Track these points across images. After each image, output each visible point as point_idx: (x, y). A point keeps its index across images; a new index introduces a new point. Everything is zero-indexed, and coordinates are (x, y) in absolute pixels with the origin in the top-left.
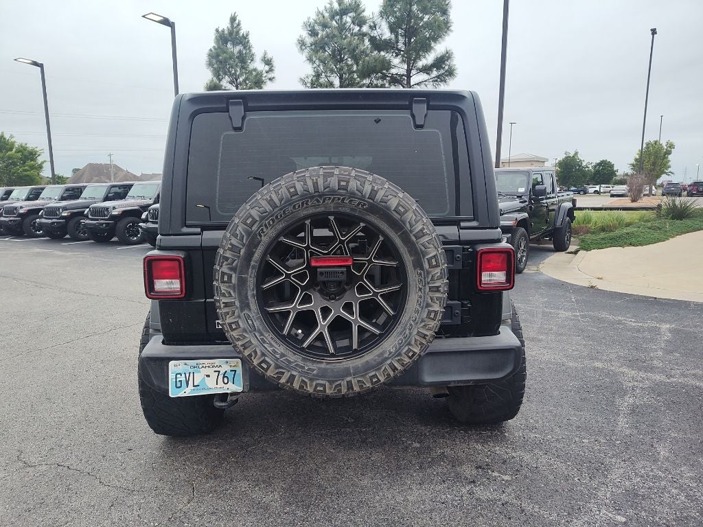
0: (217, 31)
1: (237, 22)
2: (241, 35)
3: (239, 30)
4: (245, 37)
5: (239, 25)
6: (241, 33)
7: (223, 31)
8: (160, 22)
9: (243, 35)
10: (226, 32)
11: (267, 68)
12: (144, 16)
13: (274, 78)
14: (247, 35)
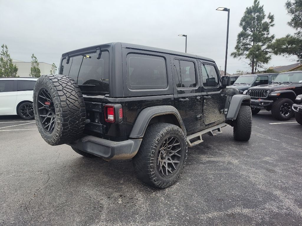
0: (247, 8)
1: (258, 2)
2: (259, 7)
3: (258, 5)
4: (261, 8)
5: (259, 2)
6: (260, 6)
7: (250, 8)
8: (223, 10)
9: (260, 7)
10: (252, 8)
11: (270, 20)
12: (216, 10)
13: (274, 25)
14: (262, 7)
